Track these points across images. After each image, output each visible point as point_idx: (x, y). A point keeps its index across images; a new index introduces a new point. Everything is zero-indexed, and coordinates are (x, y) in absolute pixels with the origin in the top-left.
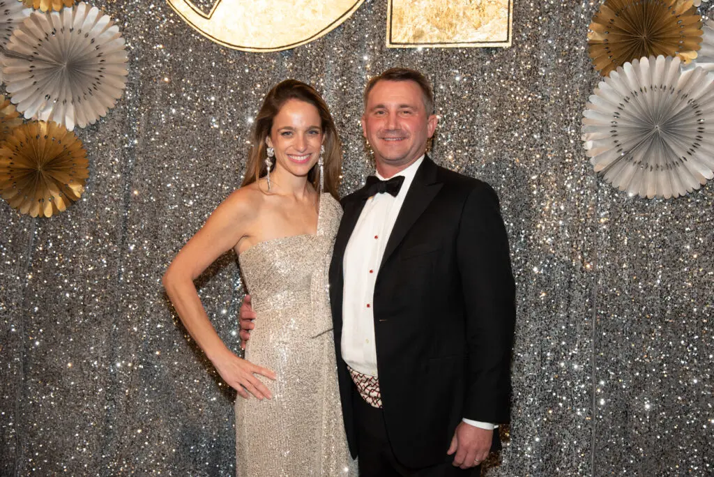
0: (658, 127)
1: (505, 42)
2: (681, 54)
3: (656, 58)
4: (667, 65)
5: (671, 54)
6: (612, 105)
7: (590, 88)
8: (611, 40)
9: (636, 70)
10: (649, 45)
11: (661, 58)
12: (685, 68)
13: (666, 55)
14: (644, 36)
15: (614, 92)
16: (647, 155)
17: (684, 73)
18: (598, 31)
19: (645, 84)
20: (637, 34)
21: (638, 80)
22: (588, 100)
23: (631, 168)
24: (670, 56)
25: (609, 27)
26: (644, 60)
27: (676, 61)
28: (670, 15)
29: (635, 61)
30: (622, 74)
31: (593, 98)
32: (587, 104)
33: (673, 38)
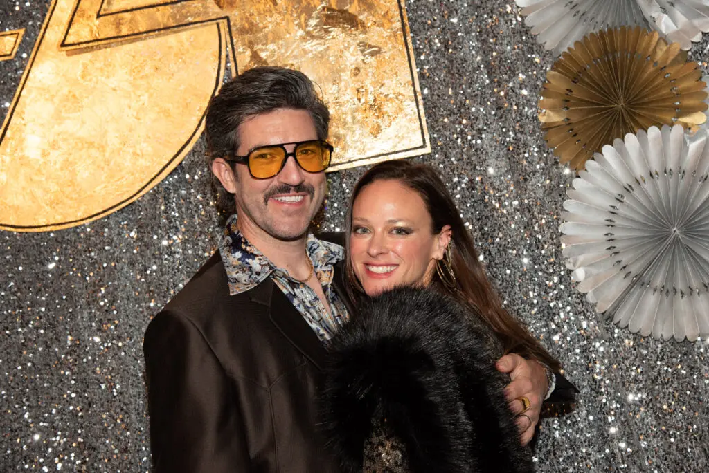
0: (676, 231)
1: (422, 147)
2: (680, 120)
3: (646, 131)
4: (664, 140)
5: (665, 122)
6: (599, 209)
7: (559, 191)
8: (575, 118)
9: (622, 153)
10: (632, 116)
11: (653, 131)
12: (693, 140)
13: (660, 126)
14: (621, 105)
15: (599, 190)
16: (670, 276)
17: (693, 147)
18: (553, 108)
19: (639, 171)
20: (611, 104)
21: (628, 169)
22: (563, 209)
23: (651, 299)
24: (665, 127)
25: (567, 102)
26: (630, 138)
27: (677, 131)
28: (651, 69)
29: (617, 141)
30: (603, 162)
31: (569, 205)
32: (562, 215)
33: (664, 100)
